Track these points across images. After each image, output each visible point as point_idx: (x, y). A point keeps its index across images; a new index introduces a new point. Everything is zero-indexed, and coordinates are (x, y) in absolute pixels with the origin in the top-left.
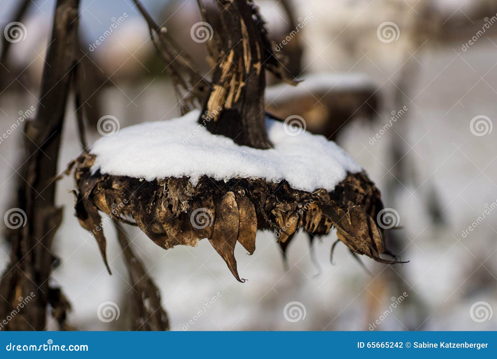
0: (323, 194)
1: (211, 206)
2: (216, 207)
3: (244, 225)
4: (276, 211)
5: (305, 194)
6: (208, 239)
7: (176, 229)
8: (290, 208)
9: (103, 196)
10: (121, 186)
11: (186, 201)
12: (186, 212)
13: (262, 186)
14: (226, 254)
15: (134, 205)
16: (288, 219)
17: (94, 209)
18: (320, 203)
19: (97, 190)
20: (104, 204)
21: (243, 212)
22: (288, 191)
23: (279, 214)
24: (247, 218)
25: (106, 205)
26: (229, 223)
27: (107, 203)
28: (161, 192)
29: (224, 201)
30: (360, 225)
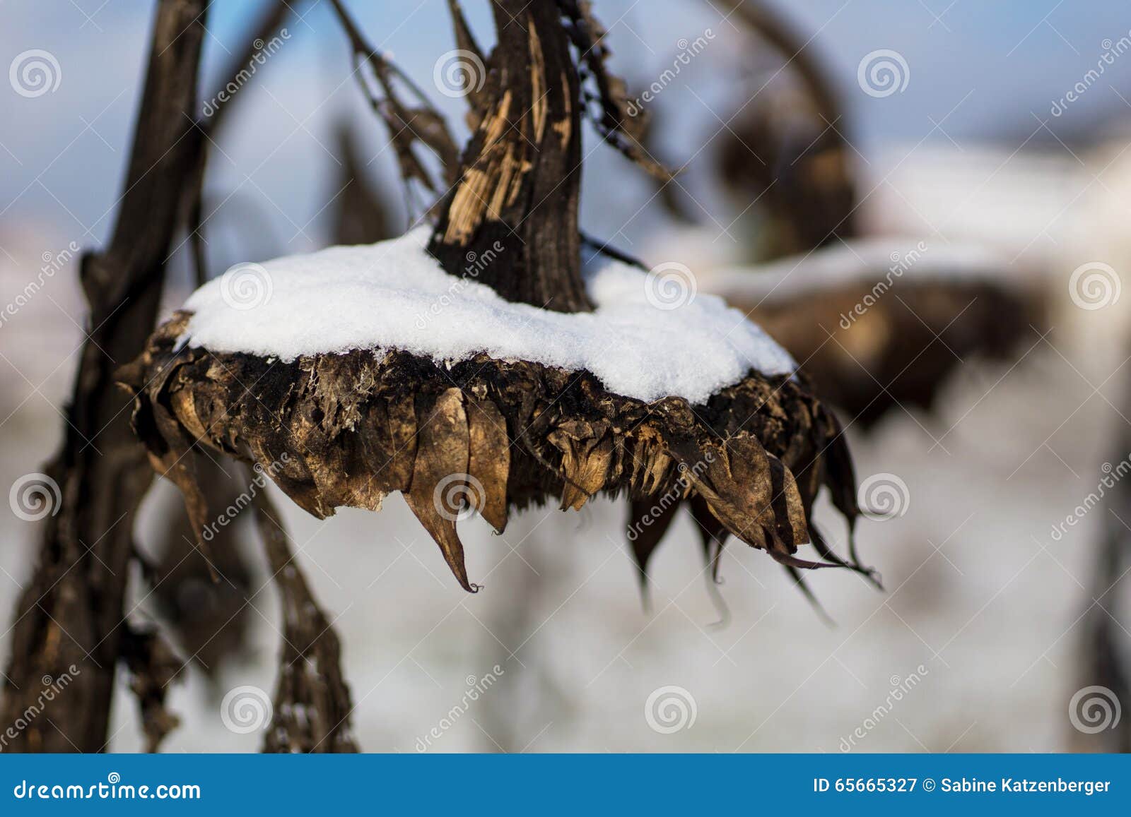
0: (677, 408)
1: (409, 417)
2: (420, 419)
3: (480, 463)
4: (559, 437)
5: (629, 402)
6: (402, 492)
7: (334, 470)
8: (590, 432)
9: (189, 397)
10: (224, 373)
11: (355, 405)
12: (353, 430)
13: (527, 380)
14: (441, 527)
15: (246, 415)
16: (587, 457)
17: (172, 426)
18: (668, 428)
19: (178, 382)
20: (190, 414)
21: (478, 434)
22: (589, 395)
23: (563, 444)
24: (487, 447)
25: (195, 417)
26: (446, 458)
27: (196, 413)
28: (304, 385)
29: (437, 408)
30: (754, 482)
